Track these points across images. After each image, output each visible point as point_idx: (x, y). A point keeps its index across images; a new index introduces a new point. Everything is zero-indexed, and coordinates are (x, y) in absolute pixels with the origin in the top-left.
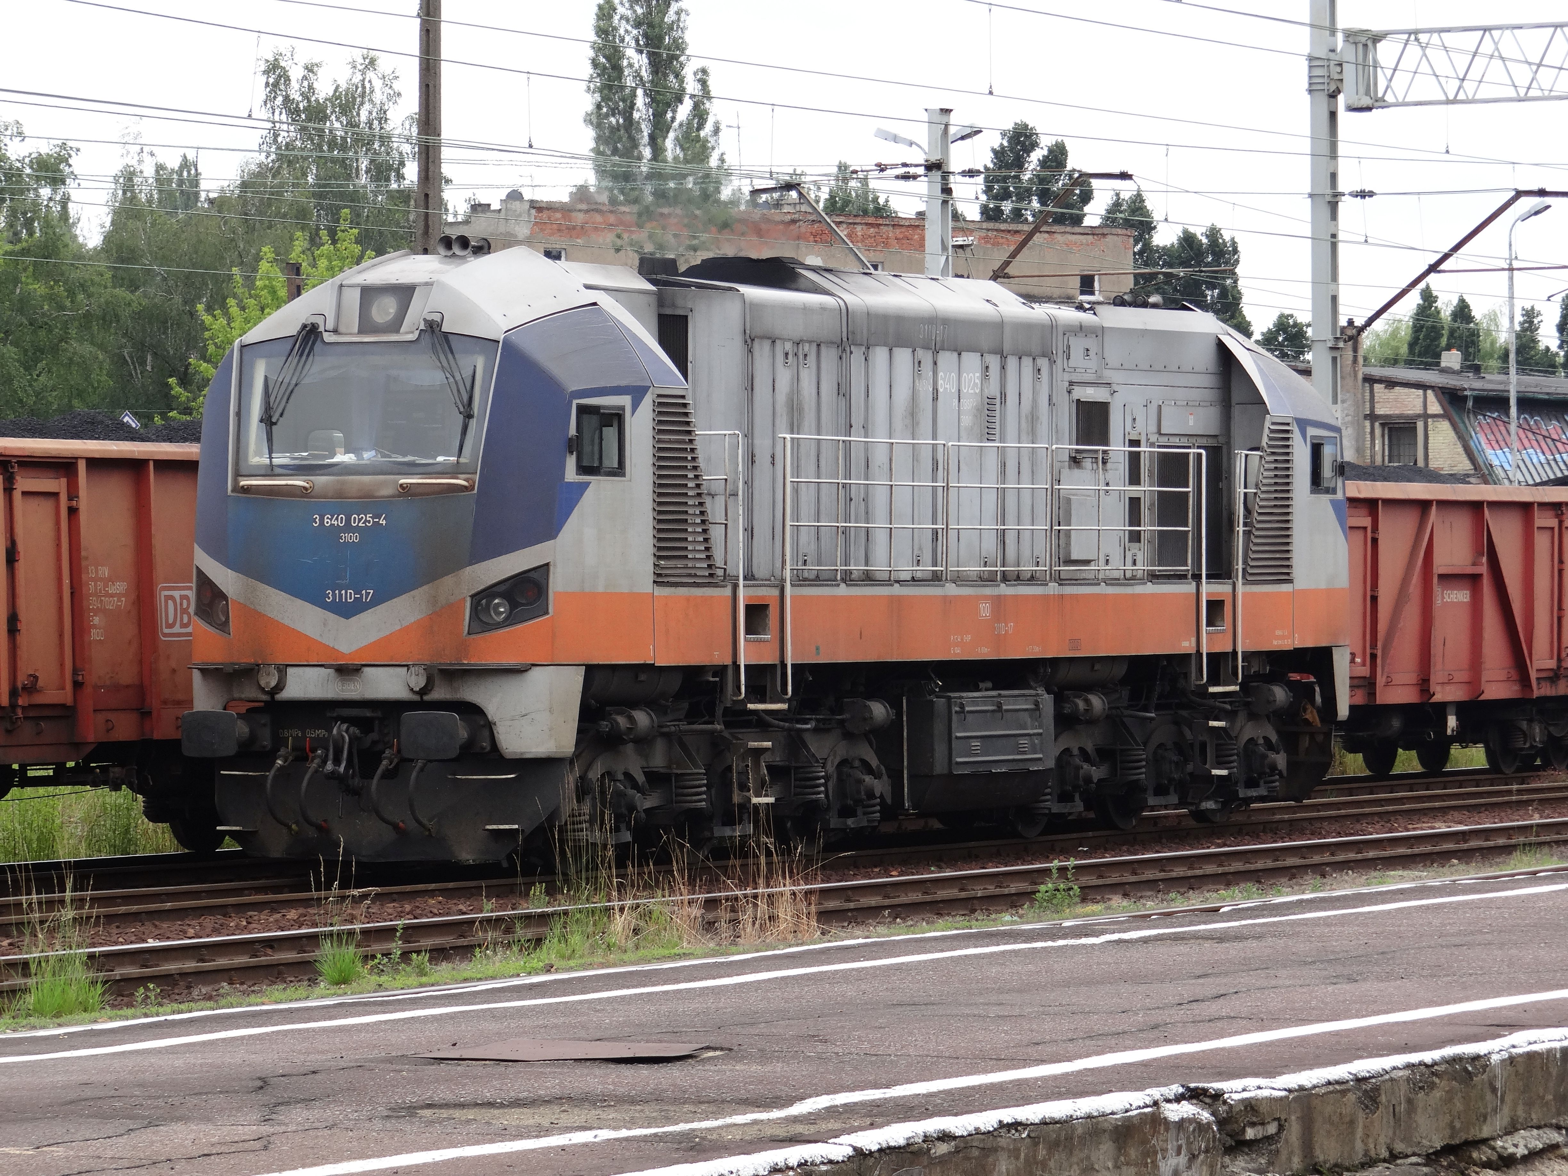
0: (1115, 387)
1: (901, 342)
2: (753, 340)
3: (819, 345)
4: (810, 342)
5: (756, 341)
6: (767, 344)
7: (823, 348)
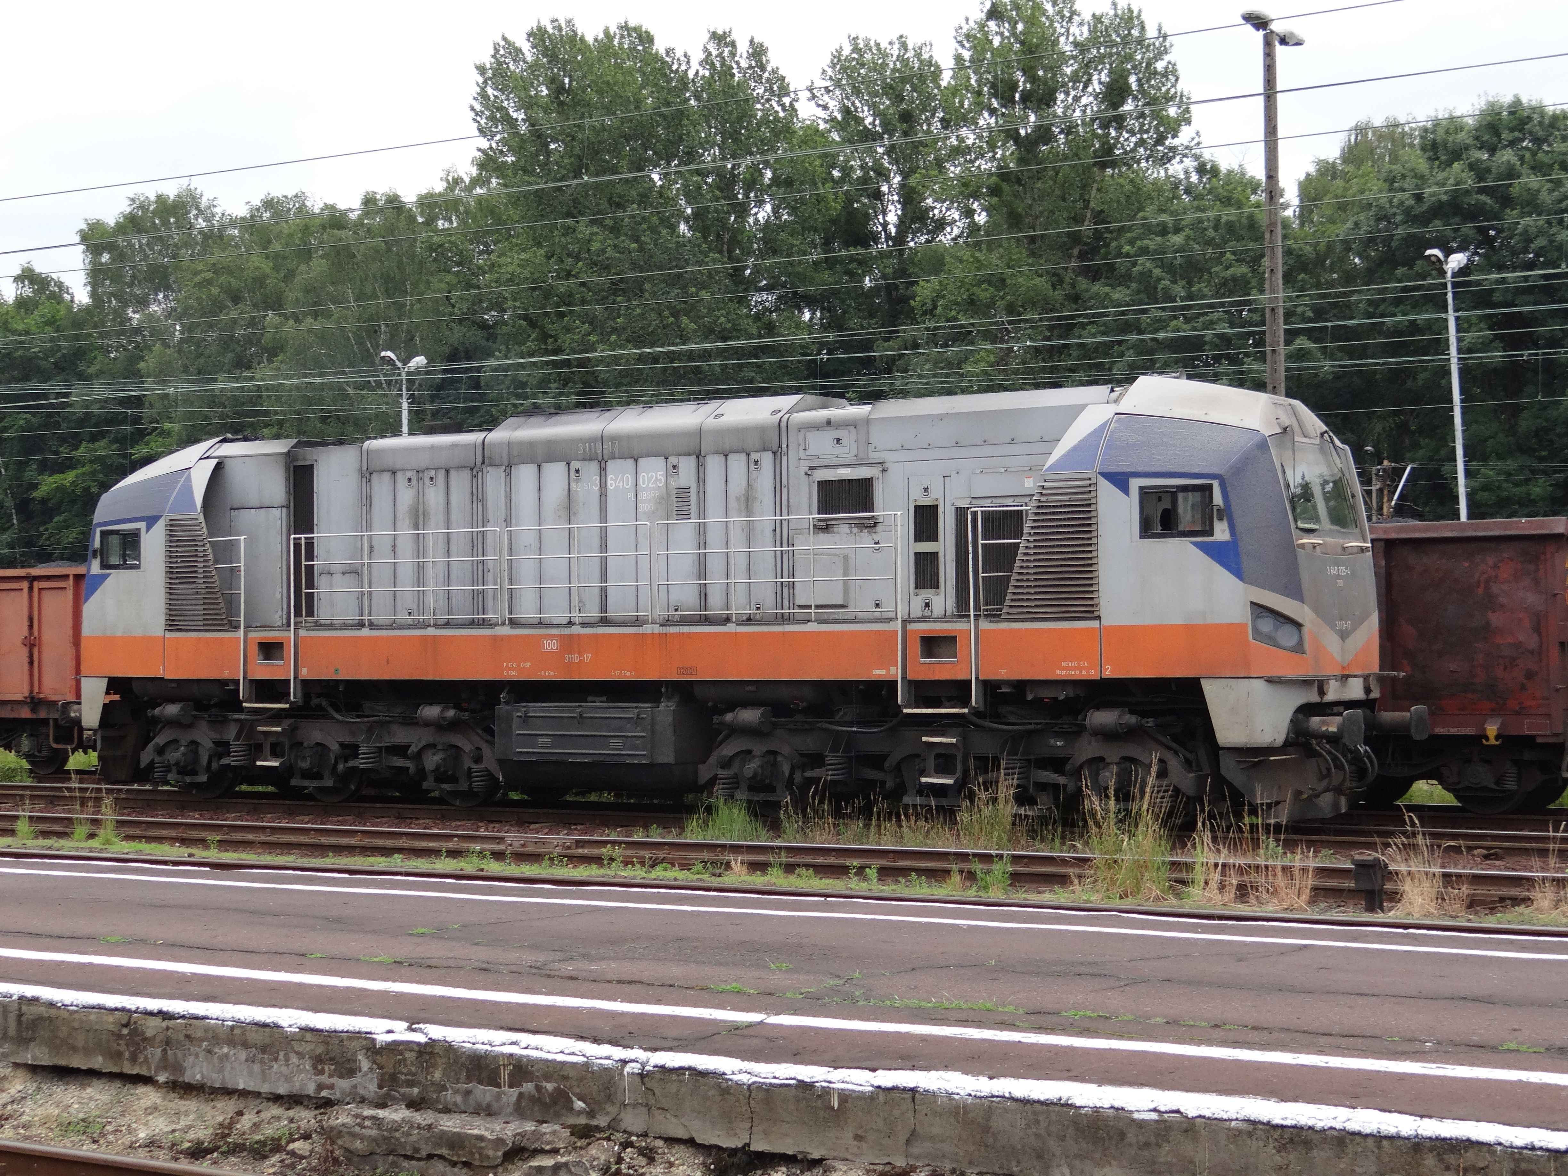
0: (886, 465)
1: (551, 458)
2: (371, 474)
3: (447, 471)
4: (436, 469)
5: (374, 476)
6: (387, 477)
7: (453, 474)
